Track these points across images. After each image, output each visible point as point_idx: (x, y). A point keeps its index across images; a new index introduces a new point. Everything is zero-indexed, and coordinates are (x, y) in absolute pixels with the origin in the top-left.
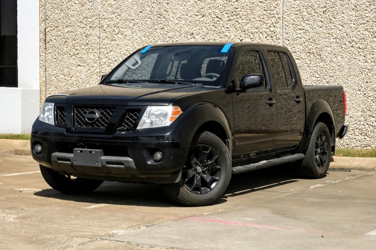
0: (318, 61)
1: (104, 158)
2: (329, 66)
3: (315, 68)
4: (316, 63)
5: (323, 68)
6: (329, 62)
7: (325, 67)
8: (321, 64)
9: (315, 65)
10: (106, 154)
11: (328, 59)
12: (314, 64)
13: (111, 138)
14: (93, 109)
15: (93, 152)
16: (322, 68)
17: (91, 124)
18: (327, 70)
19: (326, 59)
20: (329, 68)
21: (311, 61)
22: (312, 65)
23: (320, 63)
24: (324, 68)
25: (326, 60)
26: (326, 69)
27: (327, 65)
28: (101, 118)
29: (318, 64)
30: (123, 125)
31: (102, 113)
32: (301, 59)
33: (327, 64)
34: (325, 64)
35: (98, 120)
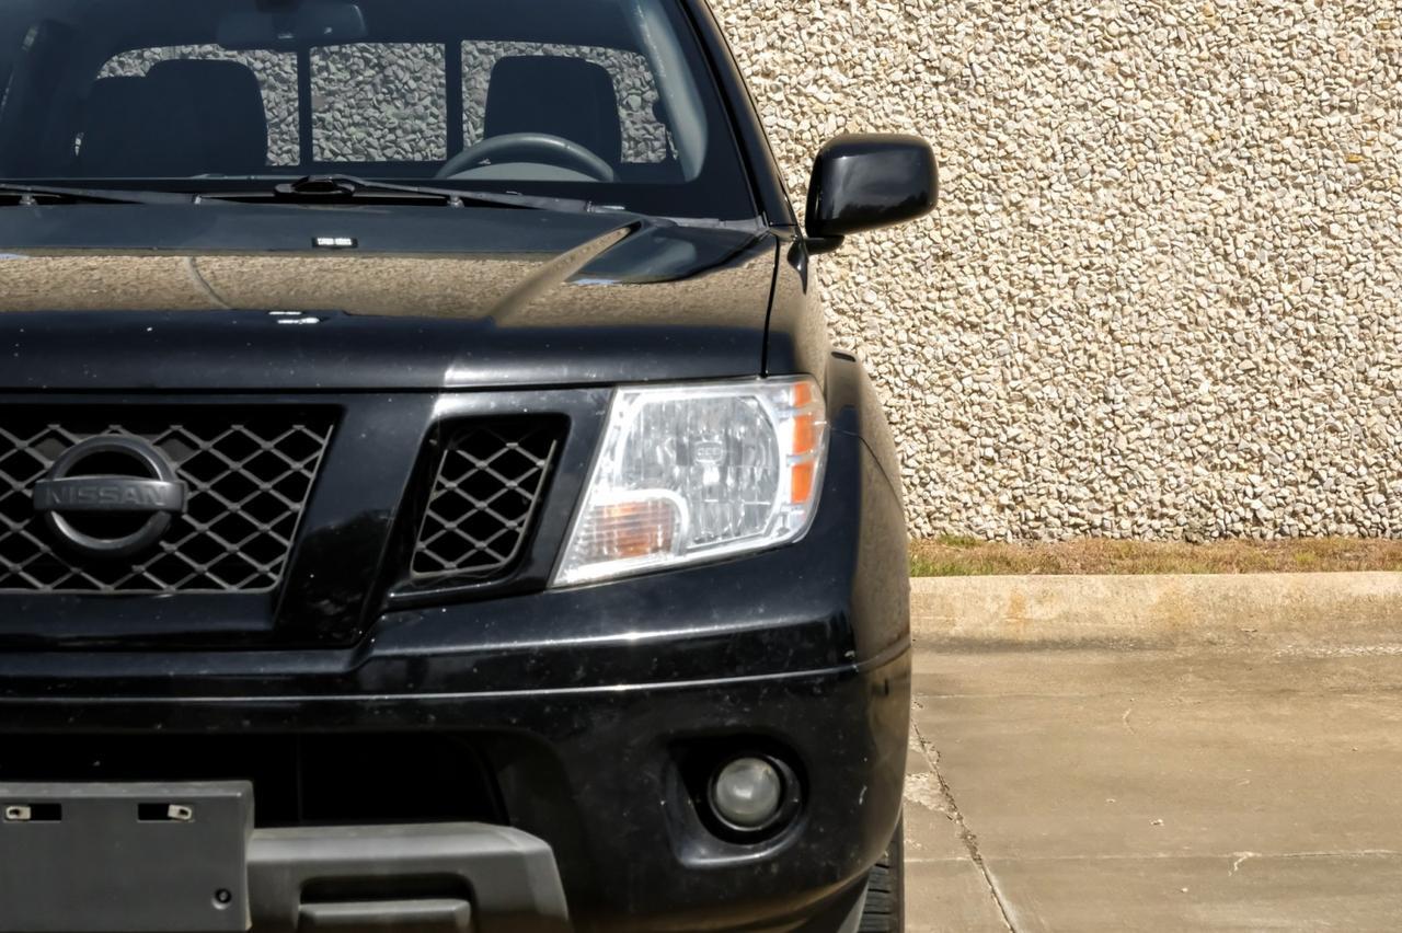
0: (370, 96)
1: (268, 848)
2: (432, 120)
3: (358, 134)
4: (359, 107)
5: (399, 132)
6: (427, 101)
7: (408, 125)
8: (388, 110)
9: (357, 118)
10: (272, 814)
11: (425, 86)
12: (347, 111)
13: (349, 682)
14: (103, 428)
15: (174, 811)
16: (392, 130)
17: (109, 566)
18: (422, 143)
19: (413, 84)
20: (429, 133)
21: (331, 93)
22: (338, 115)
23: (384, 106)
24: (406, 132)
25: (412, 91)
26: (412, 136)
27: (421, 118)
28: (202, 507)
29: (371, 112)
30: (422, 558)
31: (201, 467)
32: (278, 84)
33: (420, 109)
34: (409, 111)
35: (177, 528)
